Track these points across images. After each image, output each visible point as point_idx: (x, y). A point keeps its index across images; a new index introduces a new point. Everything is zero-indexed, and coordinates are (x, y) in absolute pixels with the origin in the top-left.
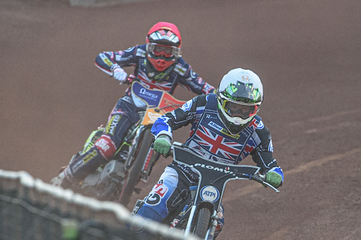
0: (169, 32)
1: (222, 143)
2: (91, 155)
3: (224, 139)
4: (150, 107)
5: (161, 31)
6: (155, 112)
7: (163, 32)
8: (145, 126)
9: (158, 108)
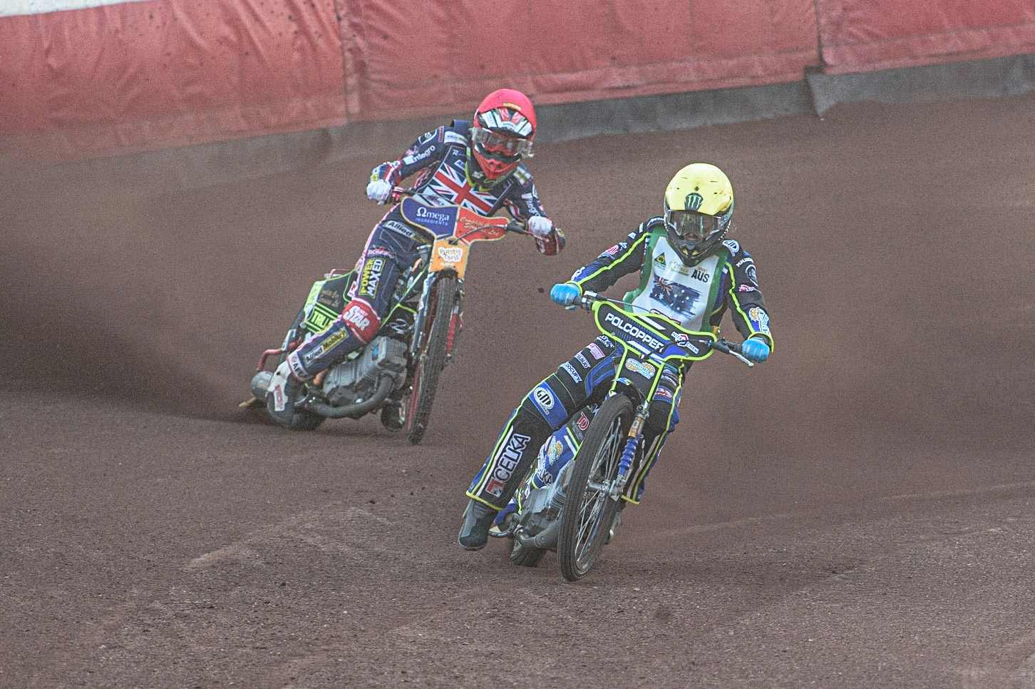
0: (517, 113)
2: (337, 337)
4: (438, 239)
5: (502, 111)
6: (449, 245)
7: (505, 113)
8: (436, 272)
9: (454, 236)
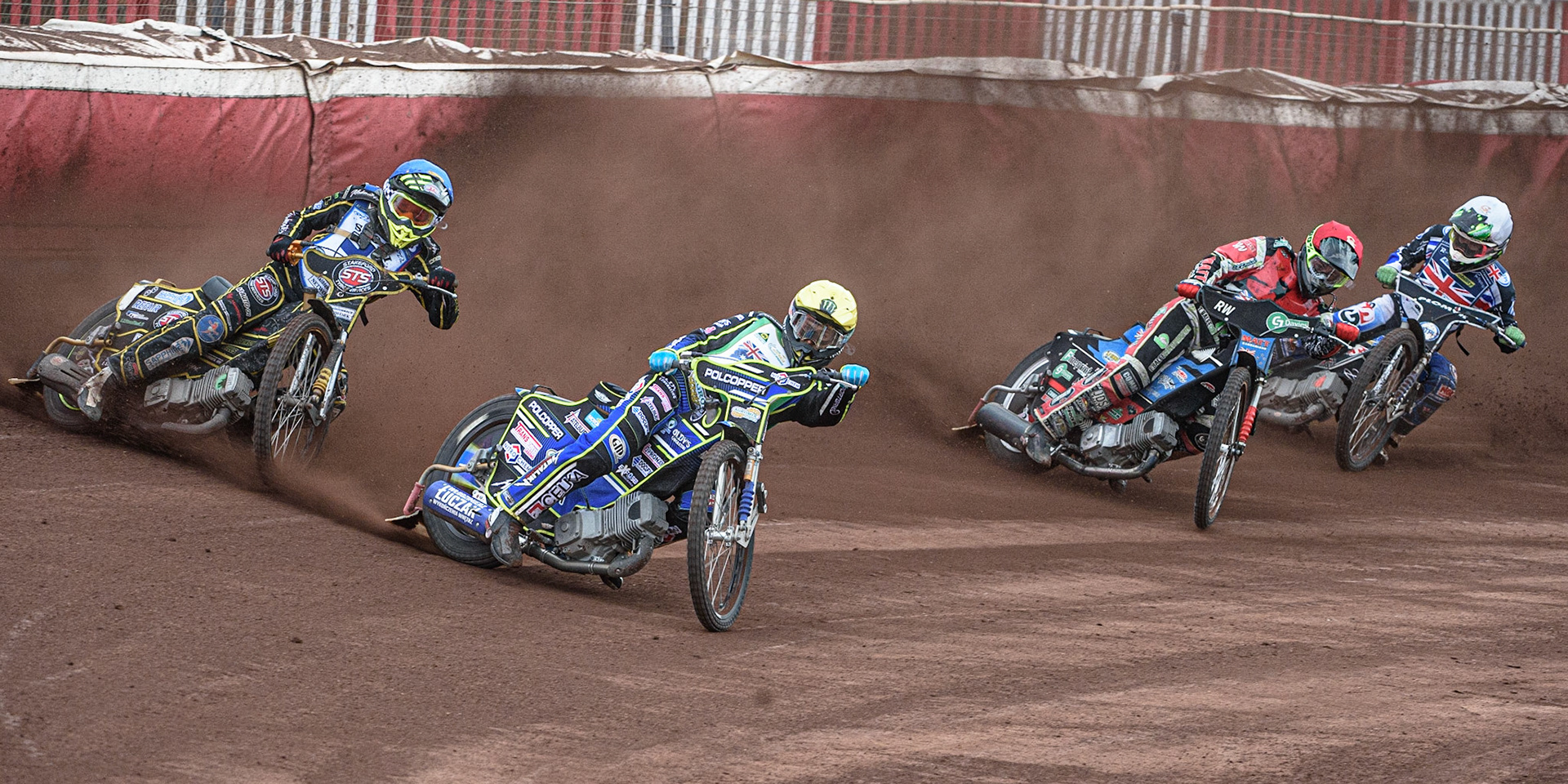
1: (1451, 287)
3: (1454, 282)
